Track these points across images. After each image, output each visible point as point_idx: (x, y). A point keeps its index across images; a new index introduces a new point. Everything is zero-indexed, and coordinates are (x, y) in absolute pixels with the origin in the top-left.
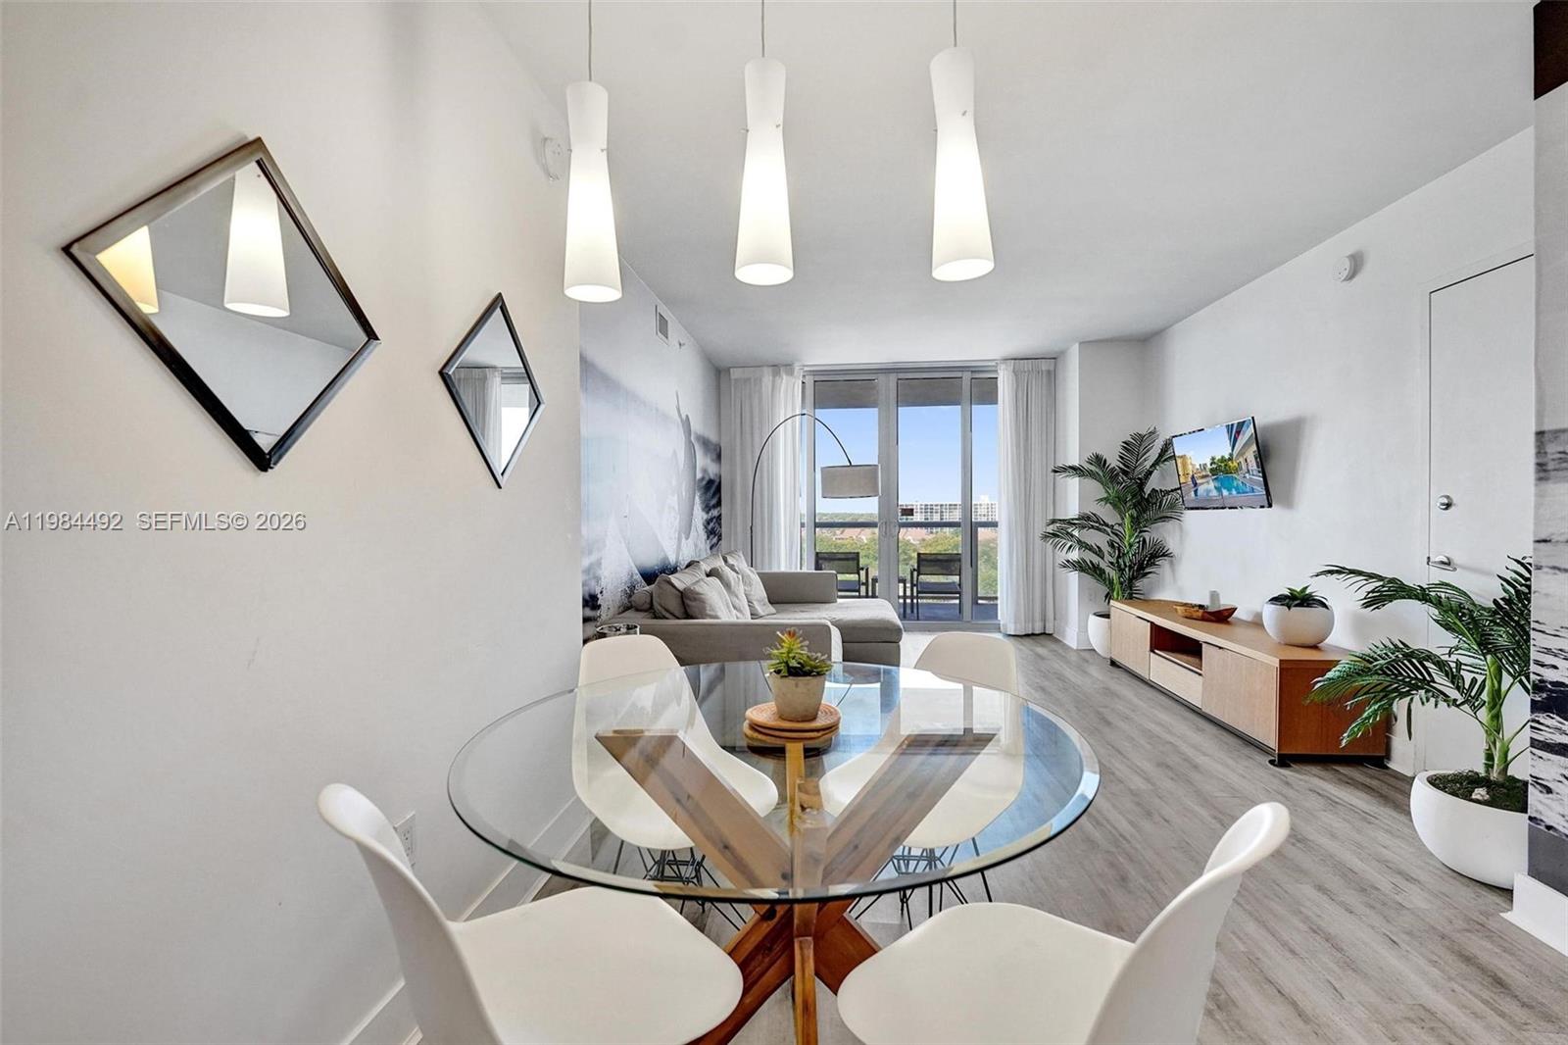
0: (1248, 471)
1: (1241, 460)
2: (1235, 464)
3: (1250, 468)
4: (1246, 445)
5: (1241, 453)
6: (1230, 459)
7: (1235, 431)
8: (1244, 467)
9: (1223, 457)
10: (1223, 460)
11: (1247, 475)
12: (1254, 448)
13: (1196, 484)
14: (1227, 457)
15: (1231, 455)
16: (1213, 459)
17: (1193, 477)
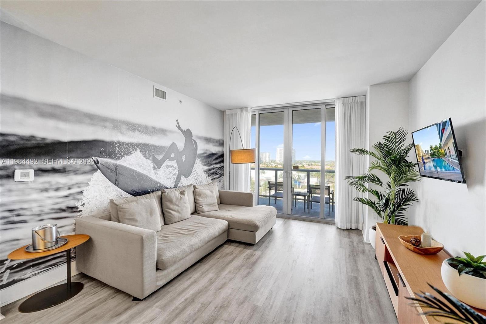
0: (450, 157)
1: (446, 148)
2: (443, 151)
3: (451, 154)
4: (448, 138)
5: (446, 144)
6: (440, 148)
7: (441, 127)
8: (448, 153)
9: (436, 146)
10: (436, 148)
11: (450, 158)
12: (452, 140)
13: (424, 163)
14: (438, 146)
15: (440, 145)
16: (431, 147)
17: (423, 158)
